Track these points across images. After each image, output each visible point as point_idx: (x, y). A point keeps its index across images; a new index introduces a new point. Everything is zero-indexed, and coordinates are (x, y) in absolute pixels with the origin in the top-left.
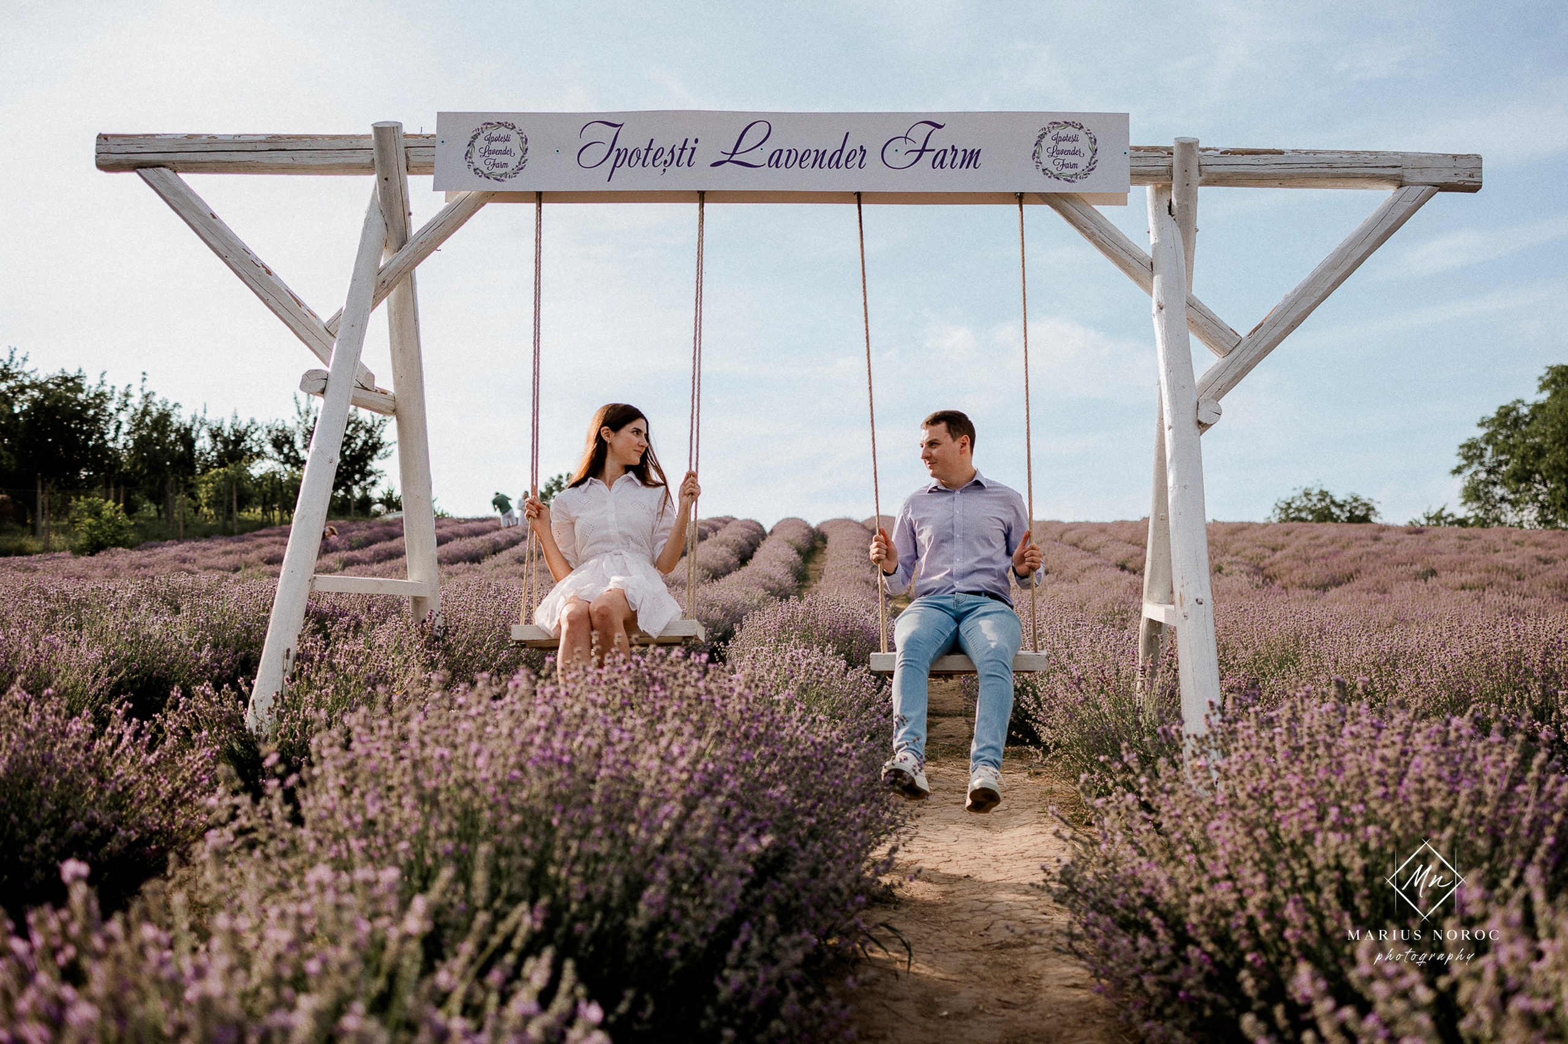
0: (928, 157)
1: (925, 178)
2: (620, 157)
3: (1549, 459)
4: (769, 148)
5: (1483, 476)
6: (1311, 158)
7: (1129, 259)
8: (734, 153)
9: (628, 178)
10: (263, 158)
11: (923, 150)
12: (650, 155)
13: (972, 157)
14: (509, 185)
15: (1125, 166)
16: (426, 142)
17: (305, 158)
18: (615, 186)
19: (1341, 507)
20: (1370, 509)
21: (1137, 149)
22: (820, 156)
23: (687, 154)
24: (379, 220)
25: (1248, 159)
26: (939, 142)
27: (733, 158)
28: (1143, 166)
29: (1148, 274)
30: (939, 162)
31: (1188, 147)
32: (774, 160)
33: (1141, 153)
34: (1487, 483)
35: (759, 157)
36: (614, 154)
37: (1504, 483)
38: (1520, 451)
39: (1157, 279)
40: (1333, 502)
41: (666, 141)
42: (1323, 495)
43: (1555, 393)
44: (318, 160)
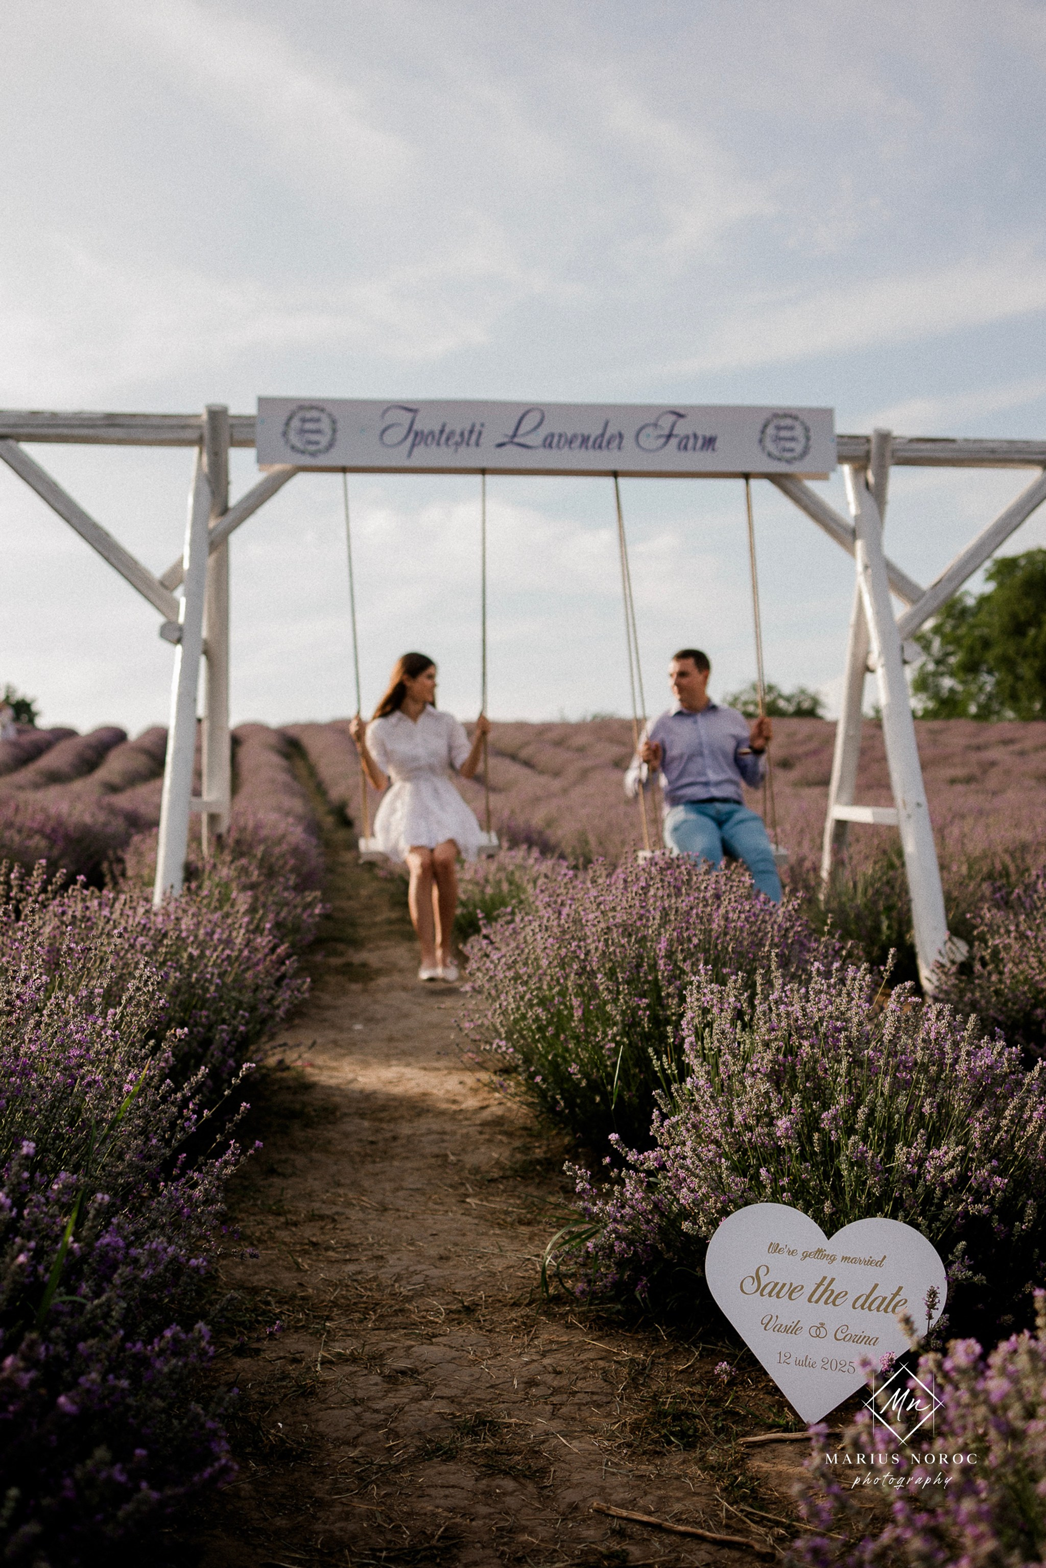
0: (674, 442)
1: (672, 458)
2: (418, 438)
3: (997, 651)
4: (543, 432)
5: (931, 667)
6: (977, 446)
7: (835, 527)
8: (514, 435)
9: (423, 455)
10: (102, 432)
11: (669, 436)
12: (443, 436)
13: (710, 442)
14: (321, 461)
15: (832, 451)
16: (247, 422)
17: (139, 433)
18: (414, 462)
19: (788, 699)
20: (816, 702)
21: (842, 437)
22: (585, 440)
23: (474, 437)
24: (206, 490)
25: (928, 446)
26: (682, 428)
27: (512, 440)
28: (847, 450)
29: (850, 538)
30: (683, 446)
31: (885, 438)
32: (548, 443)
33: (846, 440)
34: (936, 674)
35: (535, 439)
36: (412, 436)
37: (952, 674)
38: (967, 642)
39: (859, 545)
40: (780, 696)
41: (458, 425)
42: (771, 689)
43: (1001, 585)
44: (152, 435)
